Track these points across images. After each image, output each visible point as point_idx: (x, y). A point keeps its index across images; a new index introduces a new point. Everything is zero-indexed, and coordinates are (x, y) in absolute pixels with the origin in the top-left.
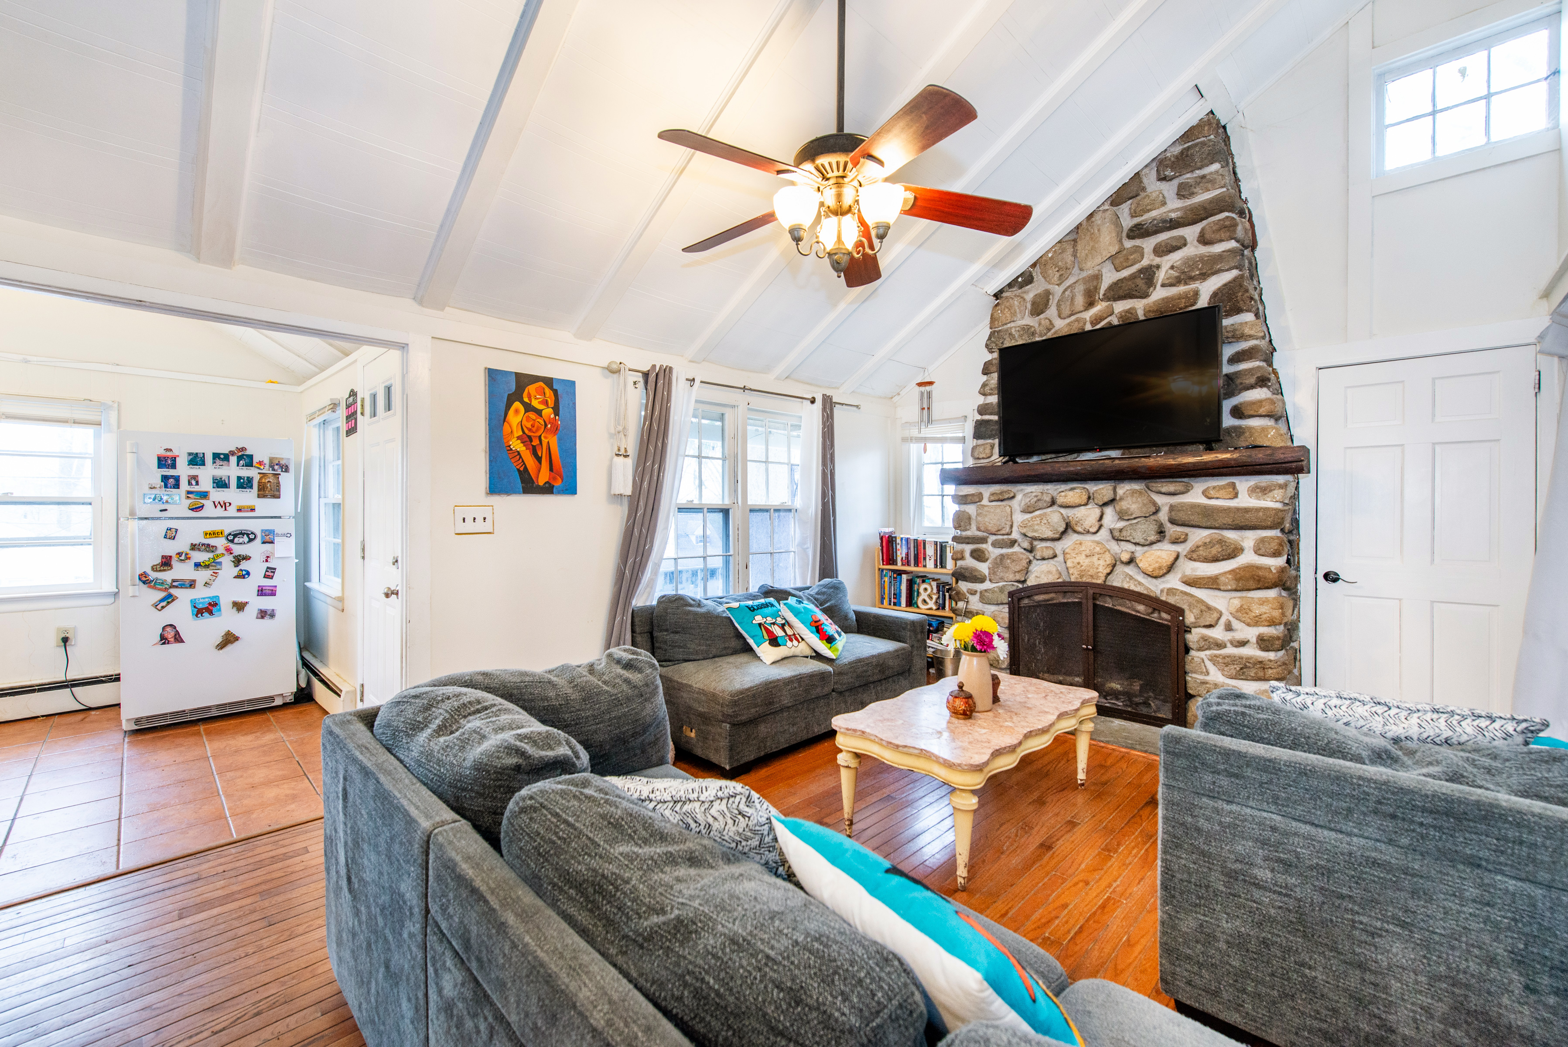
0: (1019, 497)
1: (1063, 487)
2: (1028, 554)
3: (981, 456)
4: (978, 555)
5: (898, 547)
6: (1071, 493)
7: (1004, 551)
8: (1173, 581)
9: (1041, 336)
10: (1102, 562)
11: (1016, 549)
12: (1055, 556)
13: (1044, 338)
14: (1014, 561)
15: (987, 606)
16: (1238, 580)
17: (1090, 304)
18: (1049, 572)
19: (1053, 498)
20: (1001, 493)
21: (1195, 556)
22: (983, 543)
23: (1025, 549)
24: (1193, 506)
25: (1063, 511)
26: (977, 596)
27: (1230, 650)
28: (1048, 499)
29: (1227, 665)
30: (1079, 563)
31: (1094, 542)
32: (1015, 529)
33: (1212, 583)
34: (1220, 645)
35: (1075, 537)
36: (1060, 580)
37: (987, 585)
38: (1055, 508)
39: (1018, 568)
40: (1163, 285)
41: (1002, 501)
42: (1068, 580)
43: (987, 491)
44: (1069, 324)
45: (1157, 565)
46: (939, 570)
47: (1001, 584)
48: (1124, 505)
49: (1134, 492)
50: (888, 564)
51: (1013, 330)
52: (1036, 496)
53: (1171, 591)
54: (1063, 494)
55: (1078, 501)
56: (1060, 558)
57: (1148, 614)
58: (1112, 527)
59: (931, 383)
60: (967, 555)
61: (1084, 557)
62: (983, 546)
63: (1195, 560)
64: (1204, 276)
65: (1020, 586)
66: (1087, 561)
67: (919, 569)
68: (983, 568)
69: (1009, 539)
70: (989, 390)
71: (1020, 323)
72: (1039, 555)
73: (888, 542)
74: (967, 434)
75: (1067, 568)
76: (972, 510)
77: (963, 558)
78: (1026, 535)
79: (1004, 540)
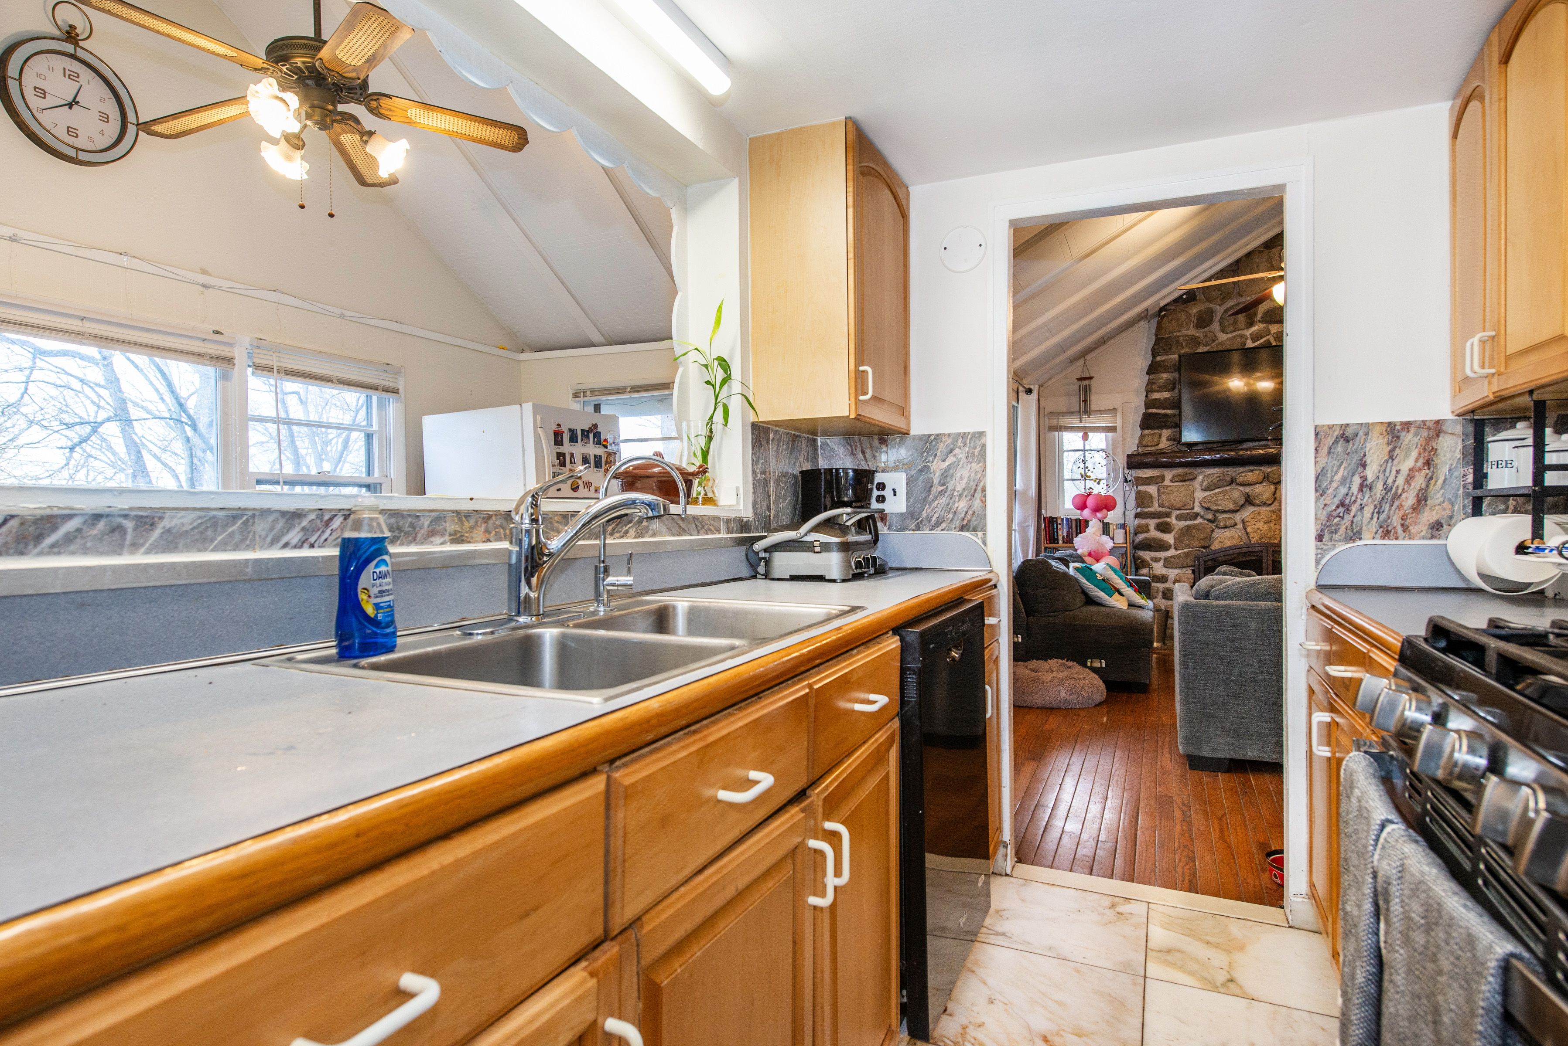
0: (1200, 478)
1: (1241, 469)
2: (1210, 524)
3: (1150, 444)
4: (1164, 528)
5: (1060, 527)
6: (1250, 474)
7: (1188, 523)
9: (1205, 345)
11: (1199, 520)
12: (1236, 524)
13: (1208, 348)
14: (1199, 530)
15: (1170, 570)
17: (1251, 324)
18: (1232, 537)
19: (1232, 478)
20: (1185, 475)
22: (1167, 517)
23: (1208, 520)
25: (1241, 488)
26: (1161, 563)
28: (1229, 479)
30: (1258, 529)
31: (1270, 511)
32: (1197, 504)
35: (1252, 509)
36: (1242, 544)
37: (1172, 552)
38: (1233, 486)
39: (1202, 536)
41: (1183, 481)
42: (1248, 542)
43: (1169, 474)
44: (1232, 339)
47: (1186, 550)
50: (1050, 543)
51: (1181, 339)
52: (1219, 477)
54: (1243, 475)
55: (1255, 480)
56: (1240, 526)
59: (1091, 378)
60: (1152, 528)
61: (1262, 523)
62: (1168, 520)
65: (1204, 550)
66: (1266, 526)
68: (1169, 538)
69: (1194, 513)
70: (1159, 387)
71: (1185, 333)
72: (1222, 524)
73: (1049, 522)
74: (1119, 424)
75: (1247, 533)
76: (1152, 489)
77: (1148, 531)
78: (1208, 509)
79: (1188, 514)
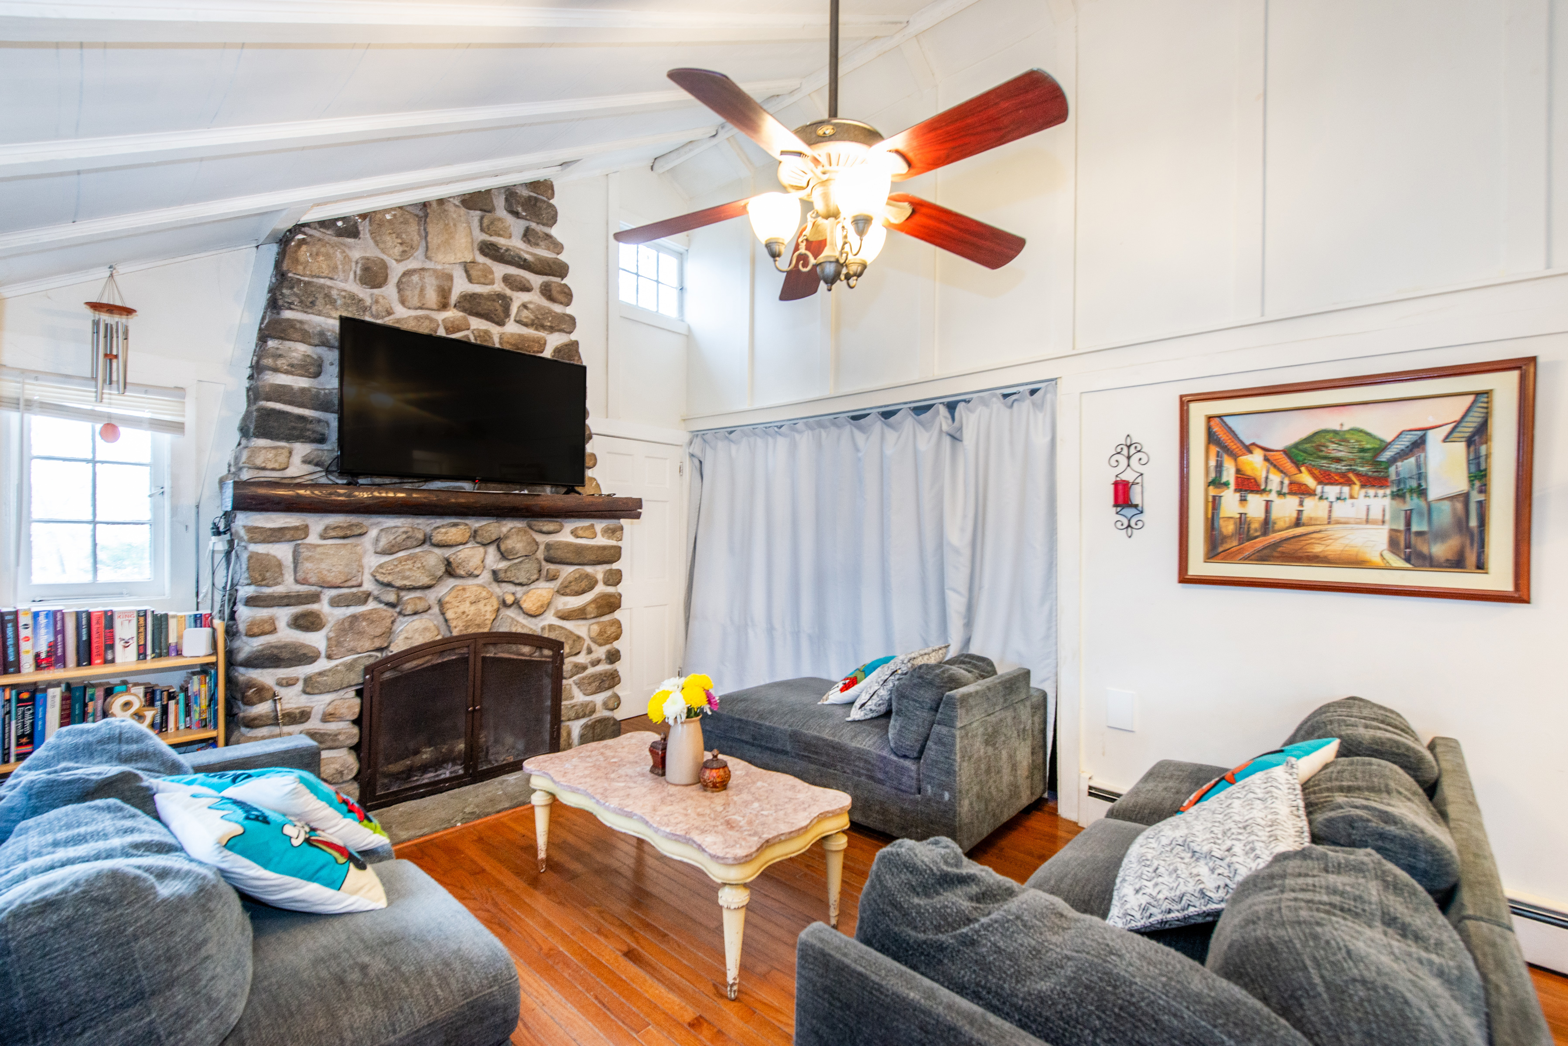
0: (373, 533)
1: (439, 522)
2: (390, 610)
3: (270, 465)
4: (306, 622)
6: (454, 530)
7: (354, 610)
8: (550, 619)
9: (372, 316)
10: (489, 608)
11: (371, 605)
12: (429, 608)
13: (379, 321)
14: (373, 622)
15: (317, 697)
16: (598, 608)
17: (444, 306)
18: (426, 629)
19: (425, 535)
20: (350, 526)
21: (568, 591)
22: (314, 602)
23: (386, 604)
24: (568, 545)
25: (437, 551)
26: (298, 686)
27: (591, 670)
28: (420, 536)
29: (590, 684)
30: (464, 613)
31: (478, 586)
32: (367, 577)
33: (580, 614)
34: (584, 668)
35: (451, 582)
36: (439, 637)
37: (322, 664)
38: (426, 547)
39: (379, 631)
40: (518, 322)
41: (343, 537)
42: (448, 635)
43: (317, 524)
44: (417, 318)
45: (539, 604)
46: (150, 664)
47: (349, 658)
48: (508, 544)
49: (519, 530)
51: (335, 293)
52: (406, 532)
53: (551, 627)
54: (443, 530)
55: (460, 539)
56: (436, 610)
57: (530, 656)
58: (494, 567)
59: (128, 311)
60: (282, 624)
61: (468, 604)
62: (314, 607)
63: (567, 595)
64: (552, 329)
65: (379, 654)
66: (473, 608)
67: (96, 671)
68: (316, 640)
69: (364, 592)
70: (292, 366)
71: (342, 285)
72: (409, 609)
74: (189, 419)
75: (446, 621)
76: (282, 551)
77: (274, 631)
78: (389, 585)
79: (354, 594)
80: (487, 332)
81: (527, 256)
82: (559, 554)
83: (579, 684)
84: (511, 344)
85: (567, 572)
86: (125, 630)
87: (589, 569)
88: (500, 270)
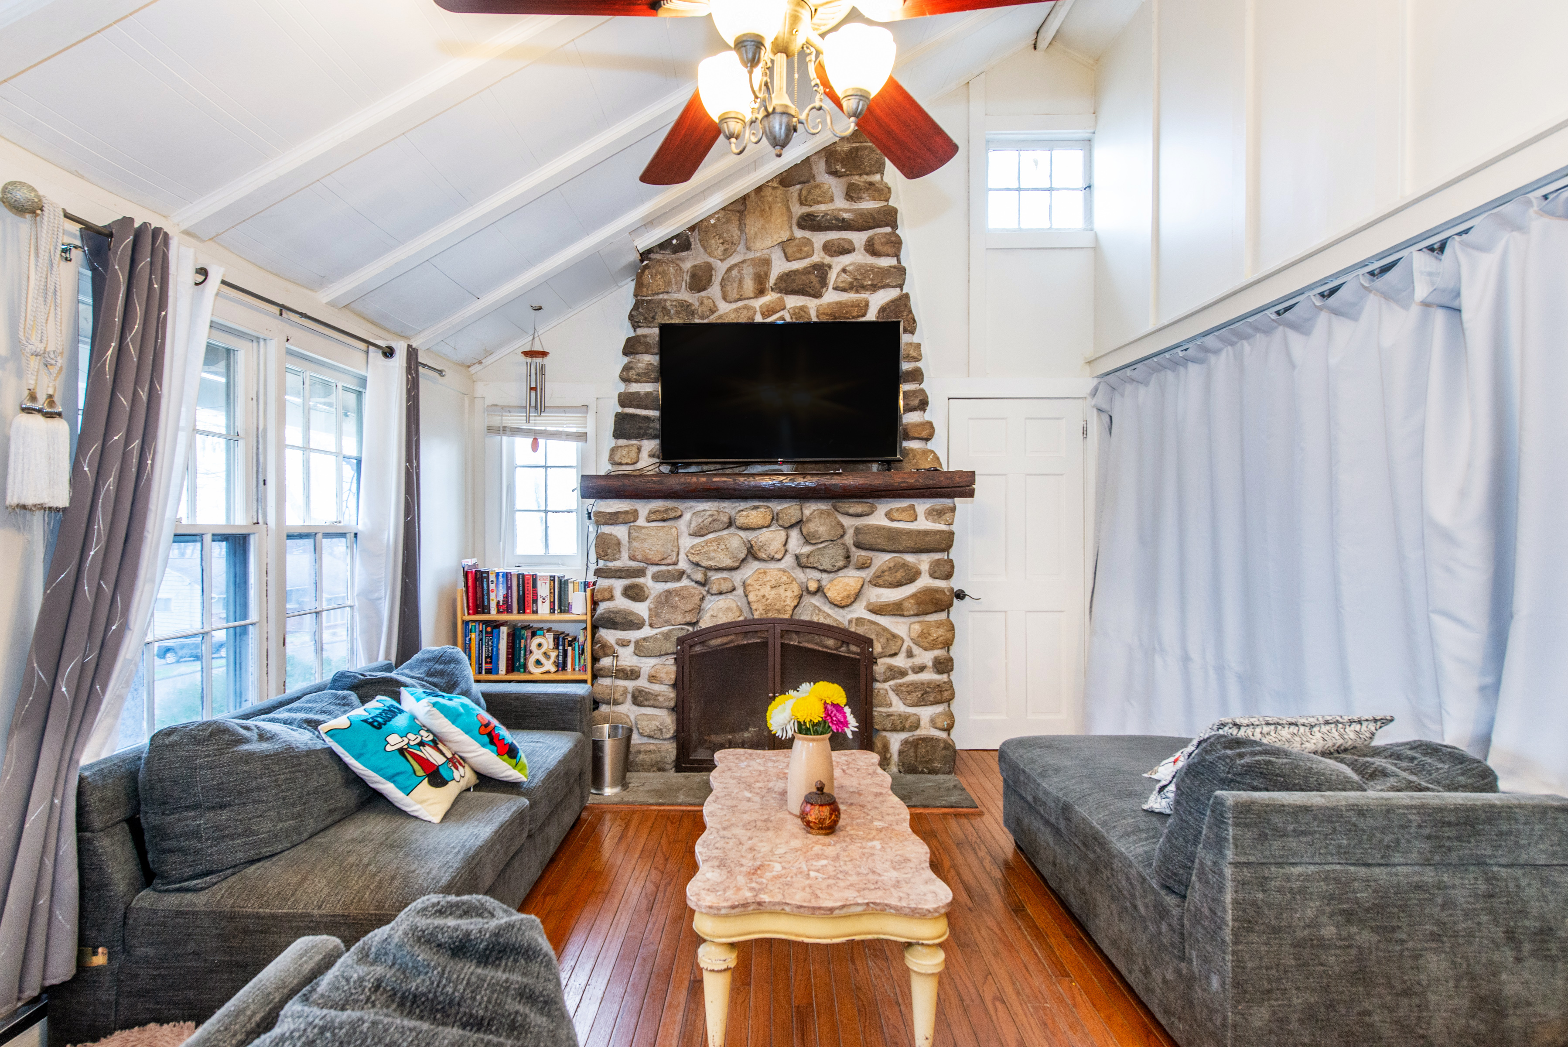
0: (687, 516)
1: (743, 505)
2: (700, 588)
3: (624, 461)
4: (635, 593)
5: (492, 586)
6: (754, 513)
7: (670, 586)
8: (859, 611)
9: (702, 317)
10: (789, 594)
11: (685, 582)
12: (734, 589)
13: (705, 321)
14: (683, 598)
15: (644, 660)
16: (919, 604)
17: (761, 292)
18: (729, 609)
19: (730, 518)
20: (667, 510)
21: (880, 581)
22: (640, 576)
23: (697, 582)
24: (879, 529)
25: (742, 534)
26: (631, 648)
27: (911, 677)
28: (725, 519)
29: (909, 693)
30: (764, 596)
31: (780, 570)
32: (682, 556)
33: (895, 610)
34: (903, 673)
35: (755, 565)
36: (742, 618)
37: (646, 631)
38: (732, 530)
39: (689, 607)
40: (836, 288)
41: (664, 520)
42: (750, 617)
43: (644, 508)
44: (737, 310)
45: (845, 593)
46: (557, 616)
47: (665, 629)
48: (812, 527)
49: (822, 512)
50: (476, 613)
51: (668, 304)
52: (712, 515)
53: (859, 621)
54: (744, 513)
55: (761, 522)
56: (740, 591)
57: (836, 649)
58: (797, 552)
59: (544, 354)
60: (618, 593)
61: (768, 588)
62: (640, 580)
63: (880, 586)
64: (874, 288)
65: (691, 629)
66: (773, 592)
67: (527, 617)
68: (641, 609)
69: (677, 570)
70: (638, 375)
71: (676, 296)
72: (715, 589)
73: (475, 580)
74: (590, 429)
75: (749, 603)
76: (620, 532)
77: (611, 598)
78: (697, 565)
79: (669, 571)
80: (803, 309)
81: (845, 215)
82: (867, 539)
83: (897, 690)
84: (827, 315)
85: (881, 560)
86: (543, 590)
87: (910, 558)
88: (819, 239)
